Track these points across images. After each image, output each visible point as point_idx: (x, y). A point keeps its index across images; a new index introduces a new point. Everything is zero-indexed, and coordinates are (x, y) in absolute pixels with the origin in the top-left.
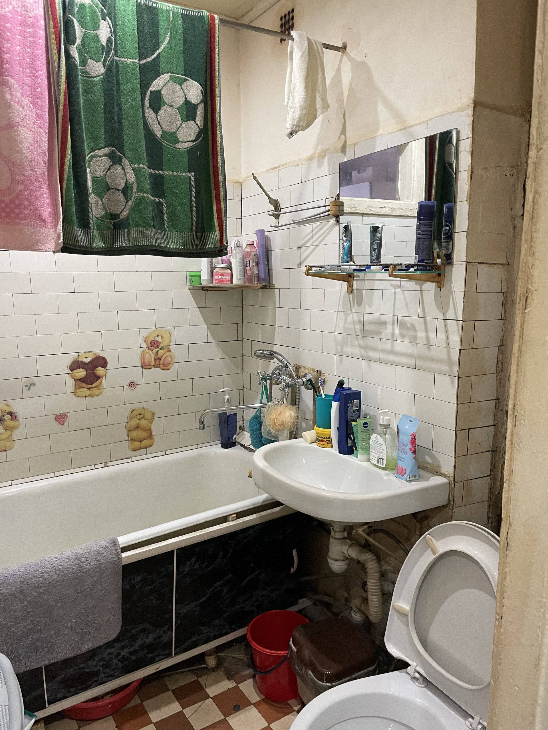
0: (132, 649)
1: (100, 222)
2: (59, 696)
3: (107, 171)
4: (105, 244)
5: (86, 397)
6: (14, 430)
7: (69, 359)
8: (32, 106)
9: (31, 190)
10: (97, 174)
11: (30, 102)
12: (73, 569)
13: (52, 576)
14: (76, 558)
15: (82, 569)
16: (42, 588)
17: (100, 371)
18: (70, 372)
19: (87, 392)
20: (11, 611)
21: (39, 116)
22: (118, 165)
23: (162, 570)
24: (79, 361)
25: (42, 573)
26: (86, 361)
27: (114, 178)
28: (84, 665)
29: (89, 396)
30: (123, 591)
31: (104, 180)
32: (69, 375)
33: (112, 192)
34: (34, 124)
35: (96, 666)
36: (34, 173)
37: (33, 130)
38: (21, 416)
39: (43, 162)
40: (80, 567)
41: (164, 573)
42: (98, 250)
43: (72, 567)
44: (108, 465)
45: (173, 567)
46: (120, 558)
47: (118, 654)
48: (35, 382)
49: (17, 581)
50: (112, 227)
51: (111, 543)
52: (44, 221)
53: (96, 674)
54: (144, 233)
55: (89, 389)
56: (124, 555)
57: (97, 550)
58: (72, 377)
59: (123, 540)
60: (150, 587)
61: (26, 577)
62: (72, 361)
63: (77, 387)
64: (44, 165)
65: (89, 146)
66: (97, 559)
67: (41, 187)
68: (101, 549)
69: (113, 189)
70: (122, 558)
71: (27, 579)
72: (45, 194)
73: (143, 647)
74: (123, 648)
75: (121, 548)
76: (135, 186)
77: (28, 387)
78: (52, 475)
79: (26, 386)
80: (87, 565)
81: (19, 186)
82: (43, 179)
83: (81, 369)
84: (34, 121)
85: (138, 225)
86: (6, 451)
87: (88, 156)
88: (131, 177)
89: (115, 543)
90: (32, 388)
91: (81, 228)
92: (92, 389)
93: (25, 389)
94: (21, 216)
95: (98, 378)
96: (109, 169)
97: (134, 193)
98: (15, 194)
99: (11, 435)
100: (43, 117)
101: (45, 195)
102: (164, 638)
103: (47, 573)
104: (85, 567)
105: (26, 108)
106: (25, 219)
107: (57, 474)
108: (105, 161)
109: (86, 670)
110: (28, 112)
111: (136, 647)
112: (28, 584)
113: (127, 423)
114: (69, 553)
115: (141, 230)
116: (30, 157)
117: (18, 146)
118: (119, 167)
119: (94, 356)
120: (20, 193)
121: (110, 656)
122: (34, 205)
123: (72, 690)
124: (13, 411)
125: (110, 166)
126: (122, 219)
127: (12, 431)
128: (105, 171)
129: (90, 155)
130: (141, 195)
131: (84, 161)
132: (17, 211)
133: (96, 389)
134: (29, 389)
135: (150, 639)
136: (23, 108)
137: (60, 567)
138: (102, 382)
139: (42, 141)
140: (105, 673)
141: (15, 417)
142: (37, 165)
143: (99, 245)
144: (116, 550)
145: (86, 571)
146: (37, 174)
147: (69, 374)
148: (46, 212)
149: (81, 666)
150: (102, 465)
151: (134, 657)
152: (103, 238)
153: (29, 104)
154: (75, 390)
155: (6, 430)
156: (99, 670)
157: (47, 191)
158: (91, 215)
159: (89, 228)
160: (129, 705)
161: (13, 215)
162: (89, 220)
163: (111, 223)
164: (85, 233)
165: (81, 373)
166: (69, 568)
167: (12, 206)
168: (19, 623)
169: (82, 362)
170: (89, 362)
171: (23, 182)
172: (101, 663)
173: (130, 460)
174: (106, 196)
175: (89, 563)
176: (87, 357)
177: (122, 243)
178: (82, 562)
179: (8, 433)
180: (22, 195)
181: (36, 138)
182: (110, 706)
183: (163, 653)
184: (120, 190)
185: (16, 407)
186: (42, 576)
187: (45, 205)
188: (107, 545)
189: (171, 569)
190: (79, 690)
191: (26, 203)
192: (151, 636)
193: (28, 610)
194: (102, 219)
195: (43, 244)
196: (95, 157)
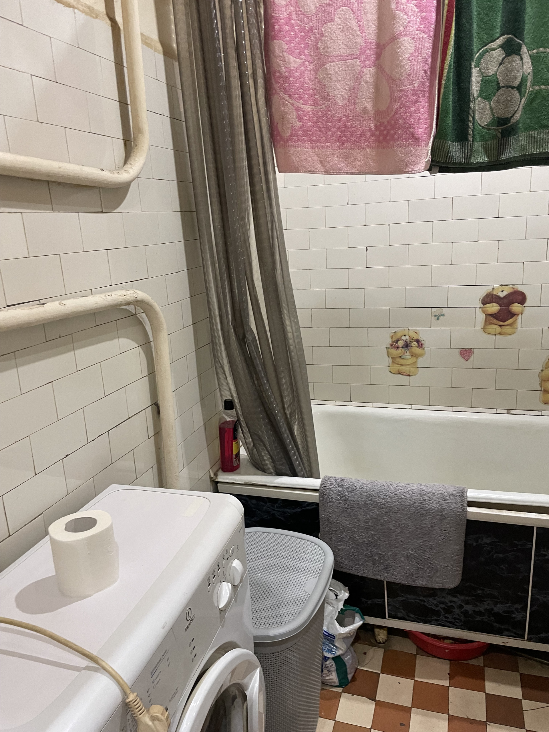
0: (477, 609)
1: (485, 131)
2: (400, 615)
3: (499, 67)
4: (488, 157)
5: (495, 335)
6: (419, 358)
7: (483, 292)
8: (417, 10)
9: (407, 107)
10: (488, 72)
11: (415, 5)
12: (415, 503)
13: (393, 502)
14: (420, 494)
15: (423, 507)
16: (384, 509)
17: (516, 307)
18: (482, 306)
19: (498, 330)
20: (356, 519)
21: (423, 19)
22: (515, 56)
23: (517, 542)
24: (492, 295)
25: (386, 496)
26: (502, 295)
27: (508, 72)
28: (424, 599)
29: (500, 334)
30: (467, 545)
31: (495, 78)
32: (481, 309)
33: (501, 91)
34: (417, 30)
35: (437, 606)
36: (411, 87)
37: (416, 36)
38: (427, 345)
39: (423, 72)
40: (421, 503)
41: (519, 547)
42: (477, 166)
43: (413, 500)
44: (512, 412)
45: (532, 545)
46: (465, 511)
47: (461, 607)
48: (444, 313)
49: (364, 494)
50: (499, 135)
51: (459, 493)
52: (417, 139)
53: (437, 613)
54: (534, 137)
55: (500, 326)
56: (470, 509)
57: (442, 494)
58: (483, 312)
59: (473, 494)
60: (501, 555)
61: (371, 494)
62: (485, 294)
63: (487, 322)
64: (424, 75)
65: (480, 39)
66: (440, 503)
67: (417, 101)
68: (446, 494)
69: (503, 87)
70: (467, 511)
71: (372, 496)
72: (423, 108)
73: (490, 612)
74: (467, 603)
75: (469, 502)
76: (530, 78)
77: (437, 317)
78: (451, 409)
79: (435, 316)
80: (429, 505)
81: (396, 104)
82: (421, 91)
83: (494, 304)
84: (417, 27)
85: (528, 128)
86: (410, 376)
87: (478, 52)
88: (528, 67)
89: (462, 493)
90: (441, 318)
91: (458, 141)
92: (504, 327)
93: (434, 319)
94: (396, 137)
95: (513, 315)
96: (501, 64)
97: (529, 88)
98: (393, 113)
99: (416, 362)
100: (428, 19)
101: (422, 110)
102: (515, 615)
103: (390, 497)
104: (427, 506)
105: (410, 14)
106: (398, 140)
107: (455, 409)
108: (498, 54)
109: (426, 604)
110: (412, 17)
111: (482, 609)
112: (372, 501)
113: (542, 370)
114: (415, 487)
115: (532, 134)
116: (409, 69)
117: (398, 59)
118: (516, 58)
119: (512, 290)
120: (397, 112)
121: (452, 604)
122: (408, 123)
123: (412, 616)
124: (420, 339)
125: (503, 59)
126: (514, 123)
127: (417, 358)
128: (497, 67)
129: (481, 51)
130: (537, 88)
131: (471, 59)
132: (392, 132)
133: (508, 327)
134: (438, 319)
135: (499, 608)
136: (408, 15)
137: (403, 497)
138: (516, 320)
139: (424, 47)
140: (446, 618)
141: (422, 345)
142: (416, 76)
143: (482, 158)
144: (462, 501)
145: (427, 510)
146: (414, 87)
147: (480, 307)
148: (421, 130)
149: (421, 598)
150: (505, 411)
151: (478, 618)
152: (487, 151)
153: (415, 9)
154: (484, 326)
155: (412, 356)
156: (439, 611)
157: (427, 104)
158: (471, 125)
159: (467, 140)
160: (470, 662)
161: (388, 138)
162: (468, 131)
163: (498, 130)
164: (462, 147)
165: (494, 308)
166: (410, 500)
167: (389, 128)
168: (362, 532)
169: (496, 295)
170: (505, 297)
171: (400, 98)
172: (442, 606)
173: (539, 413)
174: (495, 98)
175: (431, 504)
176: (502, 291)
177: (509, 154)
178: (425, 500)
179: (413, 360)
180: (397, 114)
181: (417, 45)
182: (447, 651)
183: (513, 630)
184: (514, 87)
185: (424, 335)
186: (385, 498)
187: (421, 121)
188: (454, 492)
189: (529, 546)
190: (418, 619)
191: (401, 122)
192: (499, 606)
193: (370, 524)
194: (487, 127)
195: (414, 166)
196: (488, 52)
